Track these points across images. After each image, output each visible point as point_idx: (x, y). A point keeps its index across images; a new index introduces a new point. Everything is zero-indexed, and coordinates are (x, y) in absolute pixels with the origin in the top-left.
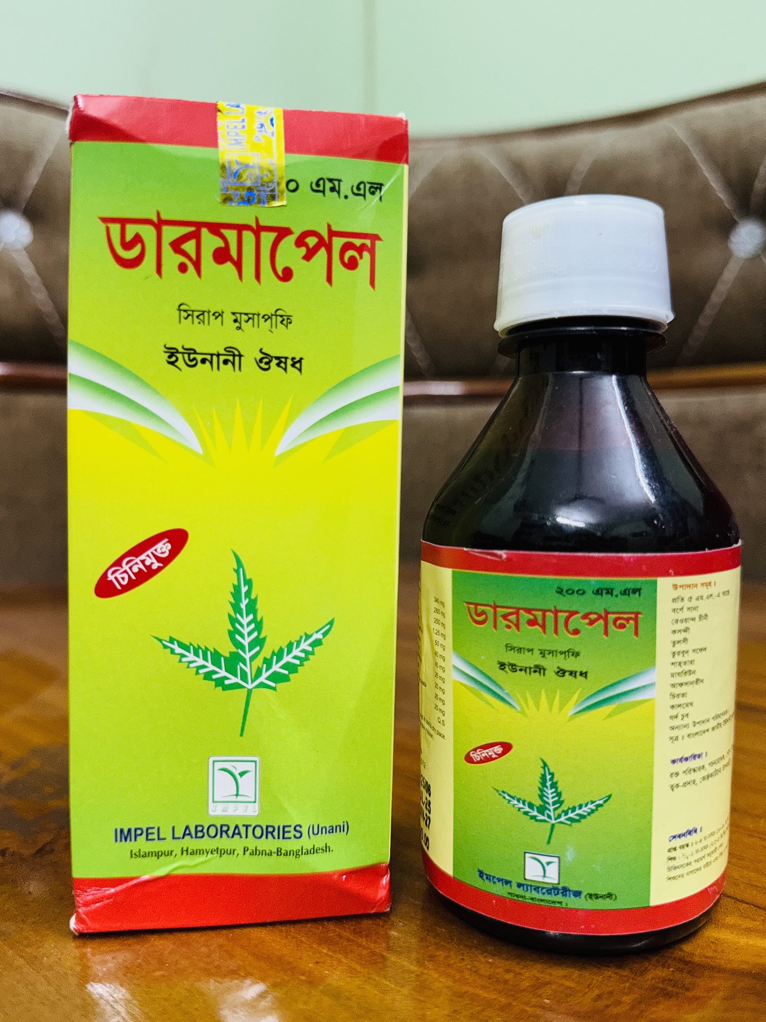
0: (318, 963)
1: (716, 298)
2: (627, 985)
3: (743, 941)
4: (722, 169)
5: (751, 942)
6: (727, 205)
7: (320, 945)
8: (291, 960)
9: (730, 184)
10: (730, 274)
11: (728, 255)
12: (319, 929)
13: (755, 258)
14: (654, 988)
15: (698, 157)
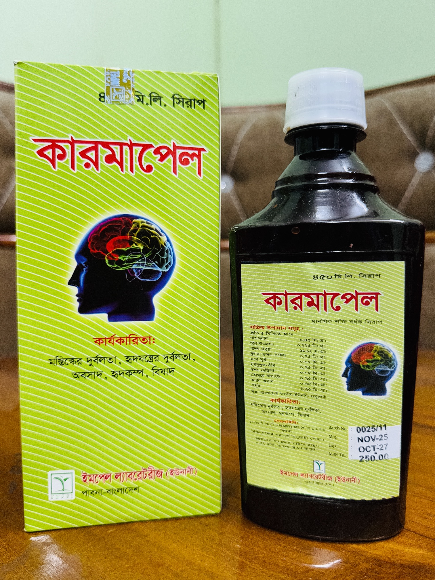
0: (202, 560)
1: (408, 194)
2: (349, 571)
3: (407, 550)
4: (410, 124)
5: (410, 550)
6: (413, 144)
7: (203, 551)
8: (189, 558)
9: (414, 133)
10: (415, 181)
11: (414, 171)
12: (202, 543)
13: (428, 172)
14: (361, 572)
15: (396, 117)
